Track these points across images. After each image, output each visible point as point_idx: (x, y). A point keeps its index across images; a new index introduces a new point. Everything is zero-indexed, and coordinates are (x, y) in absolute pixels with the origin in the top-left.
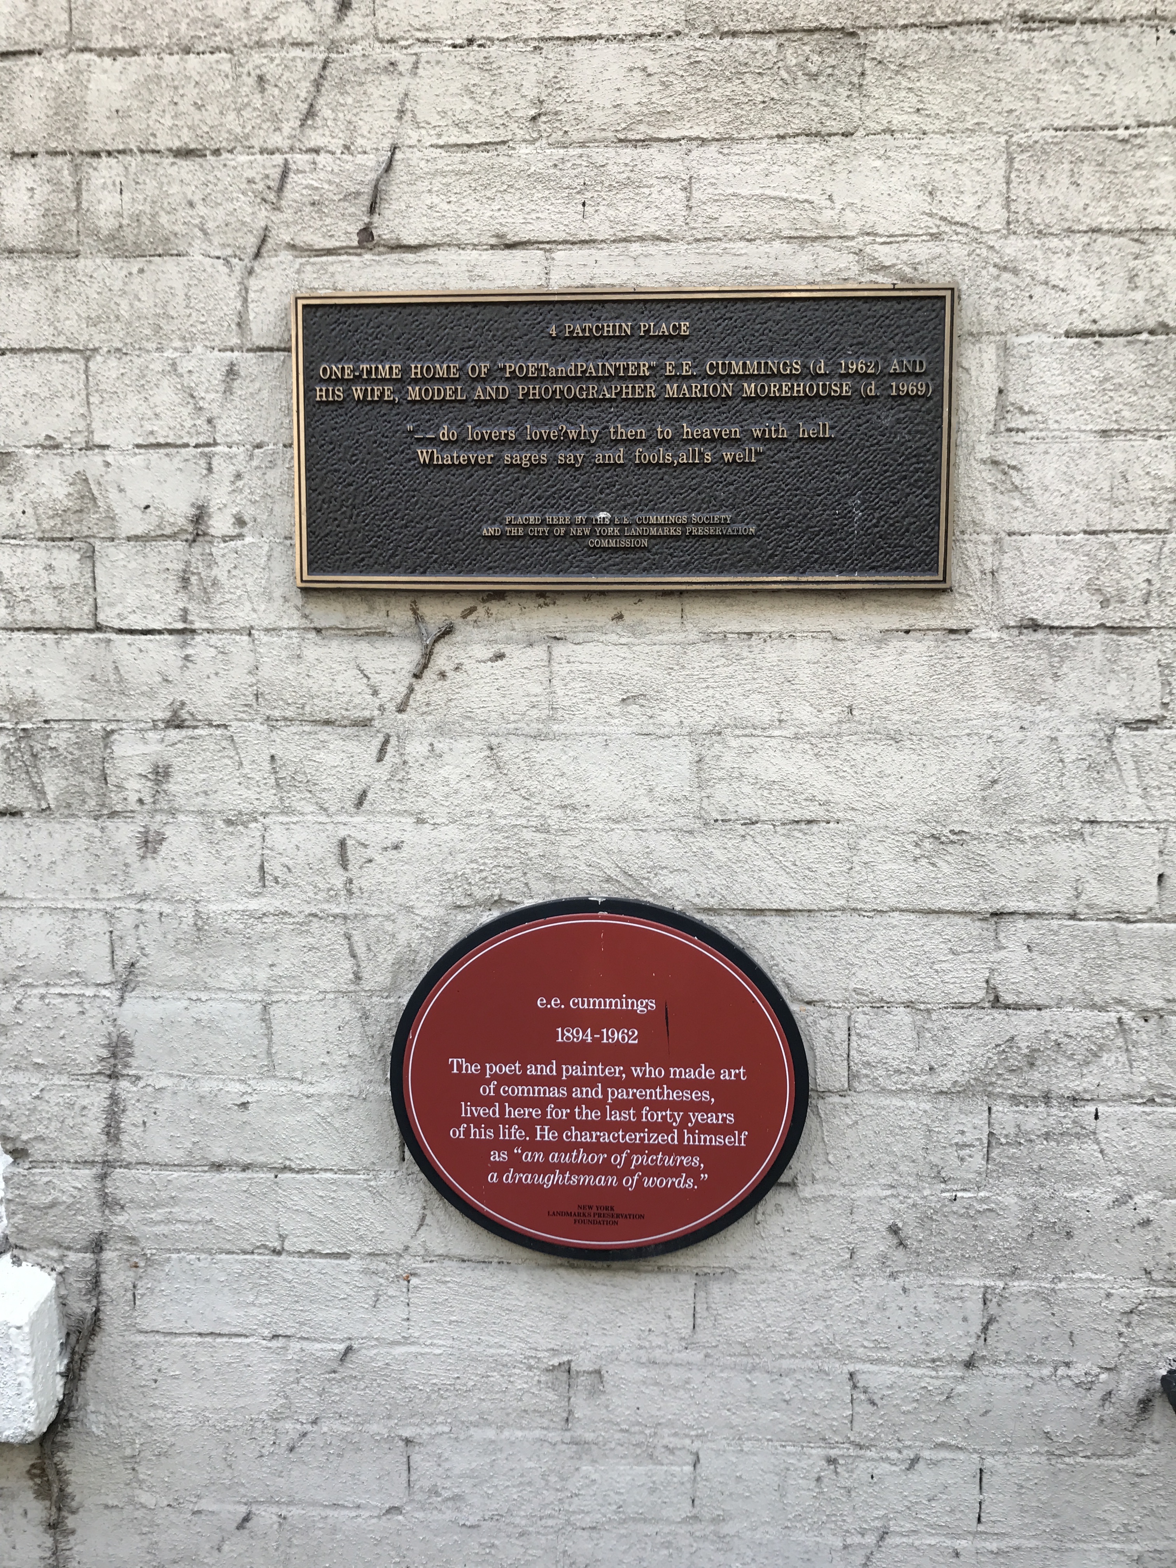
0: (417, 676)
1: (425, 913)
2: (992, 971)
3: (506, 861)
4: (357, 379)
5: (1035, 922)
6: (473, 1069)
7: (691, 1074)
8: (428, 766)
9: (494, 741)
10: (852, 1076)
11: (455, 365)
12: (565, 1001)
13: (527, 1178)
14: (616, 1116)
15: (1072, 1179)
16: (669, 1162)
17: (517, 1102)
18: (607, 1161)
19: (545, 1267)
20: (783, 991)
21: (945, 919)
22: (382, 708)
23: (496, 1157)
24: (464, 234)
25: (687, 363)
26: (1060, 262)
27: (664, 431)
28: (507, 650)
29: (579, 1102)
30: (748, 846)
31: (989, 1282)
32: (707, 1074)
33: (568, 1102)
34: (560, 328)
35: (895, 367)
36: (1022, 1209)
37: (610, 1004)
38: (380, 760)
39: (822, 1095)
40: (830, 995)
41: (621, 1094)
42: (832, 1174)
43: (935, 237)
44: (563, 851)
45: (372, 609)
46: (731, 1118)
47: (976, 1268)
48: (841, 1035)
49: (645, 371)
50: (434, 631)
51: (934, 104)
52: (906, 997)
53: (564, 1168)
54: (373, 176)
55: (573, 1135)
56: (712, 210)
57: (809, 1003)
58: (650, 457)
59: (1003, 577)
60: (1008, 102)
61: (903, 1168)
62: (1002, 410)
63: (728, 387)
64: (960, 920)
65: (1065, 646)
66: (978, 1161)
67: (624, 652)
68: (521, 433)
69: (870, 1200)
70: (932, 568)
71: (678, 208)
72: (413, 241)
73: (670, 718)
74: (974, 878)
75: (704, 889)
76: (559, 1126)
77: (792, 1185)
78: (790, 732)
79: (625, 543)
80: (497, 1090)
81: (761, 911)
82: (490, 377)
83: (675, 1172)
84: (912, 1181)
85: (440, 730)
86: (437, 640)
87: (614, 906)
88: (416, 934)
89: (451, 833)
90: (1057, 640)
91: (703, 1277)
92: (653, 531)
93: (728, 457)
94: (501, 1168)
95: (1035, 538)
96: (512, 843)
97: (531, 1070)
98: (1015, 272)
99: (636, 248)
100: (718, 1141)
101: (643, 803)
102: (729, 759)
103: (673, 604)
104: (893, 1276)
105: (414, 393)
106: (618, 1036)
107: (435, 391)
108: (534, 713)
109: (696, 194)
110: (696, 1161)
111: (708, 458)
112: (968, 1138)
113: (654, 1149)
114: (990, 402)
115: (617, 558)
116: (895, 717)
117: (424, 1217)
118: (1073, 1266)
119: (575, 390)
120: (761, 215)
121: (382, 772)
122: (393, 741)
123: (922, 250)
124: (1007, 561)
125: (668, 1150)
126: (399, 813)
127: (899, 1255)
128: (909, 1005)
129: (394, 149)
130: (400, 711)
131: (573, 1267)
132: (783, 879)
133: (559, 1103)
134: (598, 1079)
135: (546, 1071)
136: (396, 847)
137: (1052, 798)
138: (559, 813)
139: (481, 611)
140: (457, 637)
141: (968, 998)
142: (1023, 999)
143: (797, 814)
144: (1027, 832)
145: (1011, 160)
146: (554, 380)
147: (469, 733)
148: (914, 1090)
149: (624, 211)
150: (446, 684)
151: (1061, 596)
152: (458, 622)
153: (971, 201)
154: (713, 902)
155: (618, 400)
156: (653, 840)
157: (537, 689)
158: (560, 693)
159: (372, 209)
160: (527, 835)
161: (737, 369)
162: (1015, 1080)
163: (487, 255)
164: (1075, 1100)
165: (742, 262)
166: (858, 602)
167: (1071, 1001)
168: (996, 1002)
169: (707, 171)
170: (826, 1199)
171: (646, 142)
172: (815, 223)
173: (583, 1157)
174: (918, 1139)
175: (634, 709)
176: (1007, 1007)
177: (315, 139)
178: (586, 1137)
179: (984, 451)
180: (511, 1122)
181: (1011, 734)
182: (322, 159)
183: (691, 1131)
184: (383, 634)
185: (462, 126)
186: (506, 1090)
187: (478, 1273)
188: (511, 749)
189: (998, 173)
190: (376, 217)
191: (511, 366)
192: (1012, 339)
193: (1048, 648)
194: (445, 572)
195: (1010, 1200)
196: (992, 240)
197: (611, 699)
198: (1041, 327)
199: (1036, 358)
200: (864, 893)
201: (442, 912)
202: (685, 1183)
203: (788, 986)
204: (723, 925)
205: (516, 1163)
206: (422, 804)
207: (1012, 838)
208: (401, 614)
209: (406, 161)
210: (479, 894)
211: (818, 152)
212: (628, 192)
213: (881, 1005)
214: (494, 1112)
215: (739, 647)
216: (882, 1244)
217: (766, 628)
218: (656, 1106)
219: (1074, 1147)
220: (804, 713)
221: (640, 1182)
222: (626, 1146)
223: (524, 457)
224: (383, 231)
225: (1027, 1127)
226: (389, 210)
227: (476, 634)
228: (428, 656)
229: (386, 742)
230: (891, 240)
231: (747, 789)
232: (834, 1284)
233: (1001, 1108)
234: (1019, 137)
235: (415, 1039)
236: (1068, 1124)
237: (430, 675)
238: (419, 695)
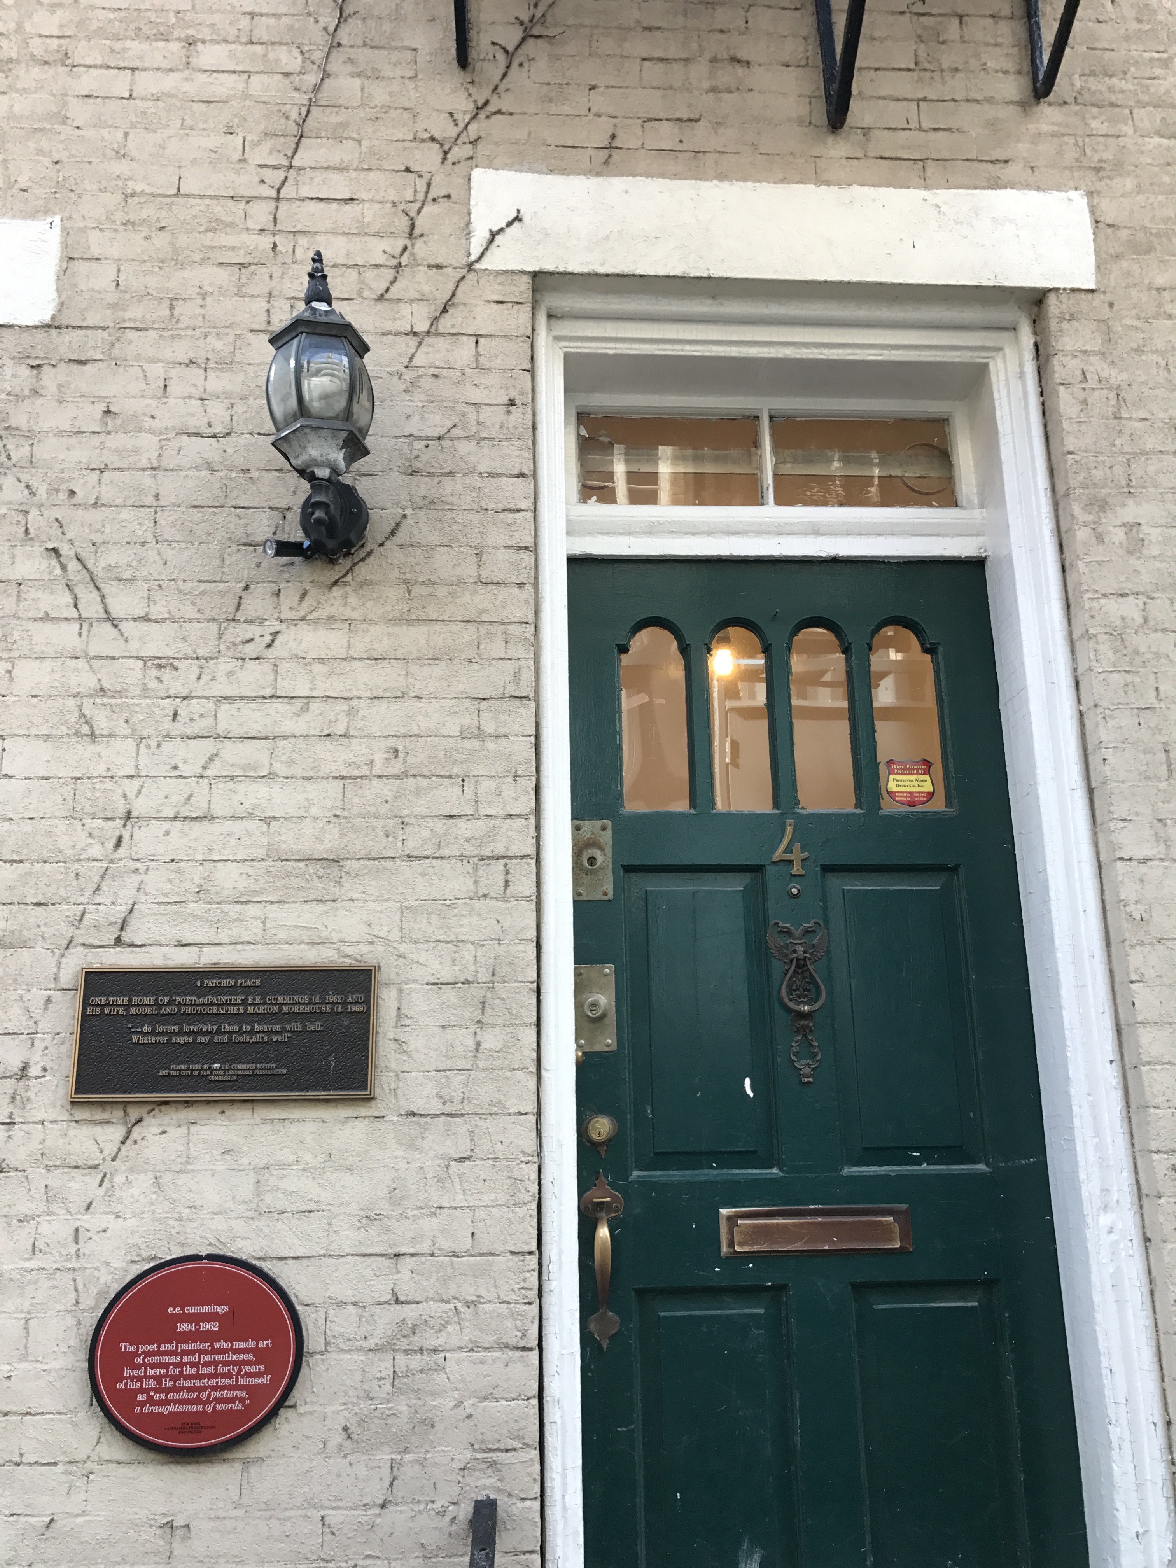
0: (123, 1143)
1: (115, 1265)
2: (395, 1284)
3: (160, 1237)
4: (107, 1005)
5: (414, 1259)
6: (132, 1349)
7: (243, 1345)
8: (124, 1188)
9: (158, 1174)
10: (327, 1344)
11: (152, 999)
12: (183, 1309)
13: (155, 1409)
14: (204, 1371)
15: (434, 1394)
16: (230, 1395)
17: (153, 1366)
18: (198, 1396)
19: (162, 1464)
20: (294, 1299)
21: (372, 1258)
22: (104, 1159)
23: (141, 1398)
24: (162, 940)
25: (258, 998)
26: (423, 954)
27: (246, 1028)
28: (167, 1129)
29: (186, 1364)
30: (280, 1225)
31: (394, 1457)
32: (252, 1344)
33: (180, 1365)
34: (202, 983)
35: (350, 1000)
36: (410, 1412)
37: (206, 1309)
38: (100, 1185)
39: (312, 1354)
40: (316, 1301)
41: (208, 1358)
42: (315, 1399)
43: (371, 943)
44: (188, 1230)
45: (104, 1110)
46: (263, 1368)
47: (387, 1449)
48: (322, 1321)
49: (239, 1002)
50: (133, 1121)
51: (370, 890)
52: (353, 1300)
53: (175, 1402)
54: (123, 915)
55: (182, 1382)
56: (273, 931)
57: (307, 1305)
58: (239, 1039)
59: (399, 1092)
60: (401, 890)
61: (351, 1393)
62: (399, 1016)
63: (276, 1008)
64: (379, 1259)
65: (427, 1123)
66: (388, 1387)
67: (224, 1129)
68: (181, 1029)
69: (334, 1412)
70: (365, 1089)
71: (259, 930)
72: (139, 943)
73: (245, 1161)
74: (385, 1238)
75: (257, 1248)
76: (174, 1378)
77: (294, 1406)
78: (301, 1167)
79: (226, 1078)
80: (144, 1360)
81: (285, 1258)
82: (170, 1003)
83: (232, 1400)
84: (355, 1400)
85: (132, 1170)
86: (134, 1125)
87: (211, 1257)
88: (110, 1277)
89: (132, 1222)
90: (423, 1120)
91: (247, 1463)
92: (239, 1072)
93: (275, 1039)
94: (142, 1404)
95: (413, 1074)
96: (162, 1226)
97: (163, 1348)
98: (405, 958)
99: (240, 947)
100: (256, 1381)
101: (230, 1204)
102: (273, 1181)
103: (249, 1105)
104: (345, 1456)
105: (133, 1011)
106: (208, 1326)
107: (143, 1010)
108: (179, 1160)
109: (268, 925)
110: (244, 1393)
111: (266, 1040)
112: (383, 1375)
113: (223, 1388)
114: (394, 1013)
115: (222, 1085)
116: (351, 1159)
117: (100, 1438)
118: (435, 1444)
119: (207, 1010)
120: (296, 933)
121: (101, 1191)
122: (108, 1176)
123: (365, 949)
124: (401, 1085)
125: (230, 1388)
126: (108, 1213)
127: (348, 1444)
128: (355, 1304)
129: (134, 904)
130: (113, 1160)
131: (178, 1463)
132: (296, 1241)
133: (176, 1365)
134: (197, 1351)
135: (170, 1348)
136: (104, 1231)
137: (421, 1196)
138: (188, 1210)
139: (157, 1110)
140: (144, 1123)
141: (383, 1299)
142: (409, 1298)
143: (303, 1208)
144: (410, 1213)
145: (402, 912)
146: (198, 1005)
147: (145, 1171)
148: (357, 1349)
149: (235, 932)
150: (136, 1146)
151: (425, 1100)
152: (145, 1115)
153: (386, 929)
154: (262, 1254)
155: (226, 1014)
156: (233, 1223)
157: (182, 1148)
158: (192, 1149)
159: (122, 929)
160: (171, 1222)
161: (280, 1001)
162: (406, 1341)
163: (173, 949)
164: (435, 1351)
165: (287, 953)
166: (334, 1104)
167: (432, 1299)
168: (397, 1301)
169: (271, 915)
170: (311, 1413)
171: (247, 902)
172: (319, 937)
173: (185, 1395)
174: (358, 1376)
175: (227, 1157)
176: (402, 1303)
177: (99, 899)
178: (188, 1384)
179: (391, 1035)
180: (150, 1377)
181: (403, 1165)
182: (101, 908)
183: (242, 1377)
184: (108, 1122)
185: (165, 895)
186: (149, 1360)
187: (126, 1469)
188: (166, 1179)
189: (397, 917)
190: (123, 933)
191: (178, 999)
192: (405, 987)
193: (419, 1124)
194: (141, 1092)
195: (404, 1408)
196: (395, 944)
197: (217, 1152)
198: (415, 981)
199: (413, 994)
200: (334, 1246)
201: (124, 1264)
202: (238, 1406)
203: (297, 1296)
204: (265, 1266)
205: (151, 1401)
206: (119, 1207)
207: (403, 1216)
208: (119, 1113)
209: (140, 909)
210: (145, 1254)
211: (321, 908)
212: (237, 924)
213: (341, 1304)
214: (141, 1372)
215: (279, 1126)
216: (338, 1438)
217: (292, 1116)
218: (225, 1363)
219: (435, 1376)
220: (308, 1157)
221: (215, 1407)
222: (209, 1387)
223: (181, 1040)
224: (126, 937)
225: (412, 1367)
226: (129, 929)
227: (154, 1121)
228: (129, 1132)
229: (104, 1176)
230: (352, 944)
231: (281, 1196)
232: (314, 1463)
233: (400, 1357)
234: (406, 904)
235: (103, 1333)
236: (432, 1364)
237: (129, 1142)
238: (123, 1152)
